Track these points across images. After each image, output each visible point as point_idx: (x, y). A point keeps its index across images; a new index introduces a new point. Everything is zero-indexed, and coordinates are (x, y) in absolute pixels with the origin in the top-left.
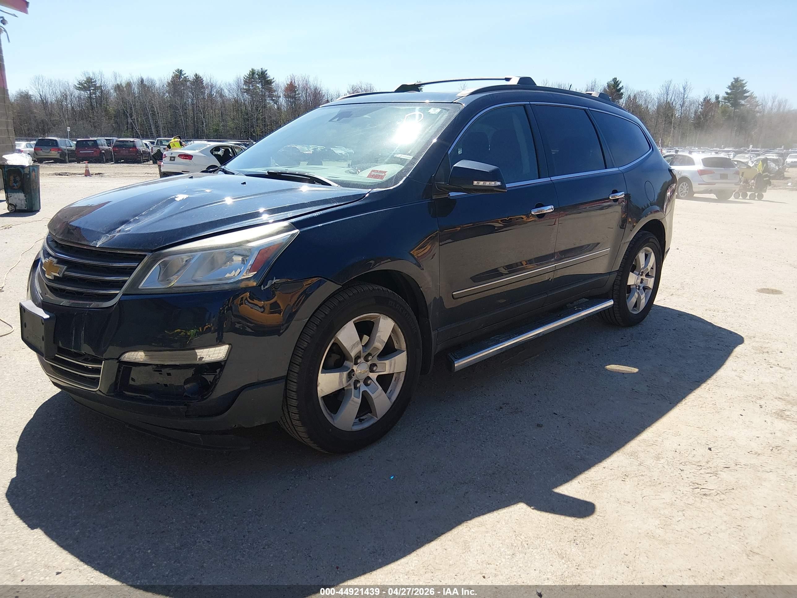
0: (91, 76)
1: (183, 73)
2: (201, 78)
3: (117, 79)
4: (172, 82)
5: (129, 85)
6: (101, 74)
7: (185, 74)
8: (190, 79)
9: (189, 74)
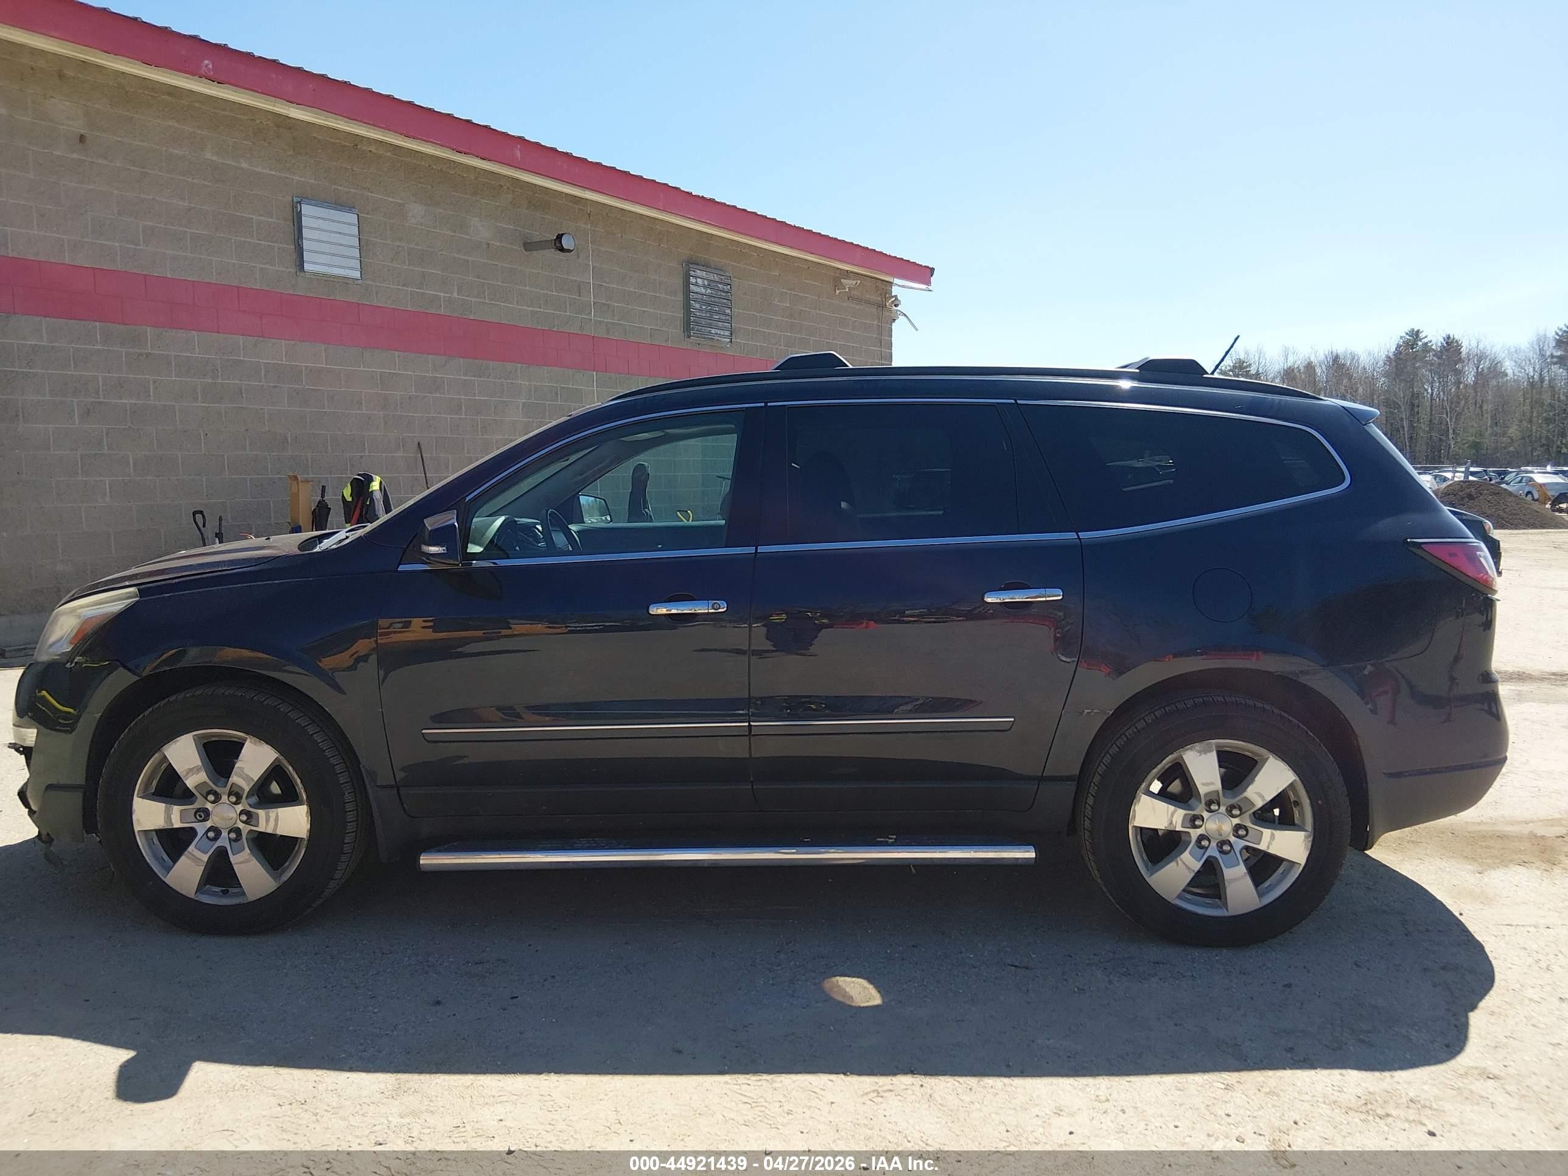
0: (1242, 357)
1: (1422, 335)
2: (1457, 342)
3: (1289, 359)
4: (1395, 355)
5: (1310, 367)
6: (1260, 353)
7: (1426, 337)
8: (1433, 347)
9: (1434, 336)
